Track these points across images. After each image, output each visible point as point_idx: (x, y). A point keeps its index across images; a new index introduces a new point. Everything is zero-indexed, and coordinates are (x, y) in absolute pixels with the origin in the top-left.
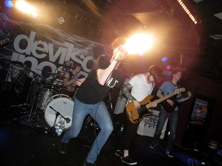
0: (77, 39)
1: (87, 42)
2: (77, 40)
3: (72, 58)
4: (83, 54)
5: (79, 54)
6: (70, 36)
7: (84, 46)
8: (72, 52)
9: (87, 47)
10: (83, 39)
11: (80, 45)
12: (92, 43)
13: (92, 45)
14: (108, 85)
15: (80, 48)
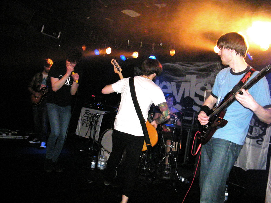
0: (198, 66)
1: (211, 66)
2: (199, 68)
3: (197, 93)
4: (209, 83)
5: (205, 84)
6: (191, 66)
7: (208, 72)
8: (196, 85)
9: (213, 71)
10: (205, 64)
11: (203, 73)
12: (218, 64)
13: (218, 67)
14: (68, 84)
15: (204, 76)
